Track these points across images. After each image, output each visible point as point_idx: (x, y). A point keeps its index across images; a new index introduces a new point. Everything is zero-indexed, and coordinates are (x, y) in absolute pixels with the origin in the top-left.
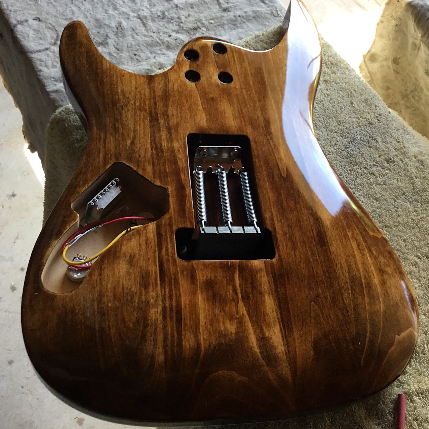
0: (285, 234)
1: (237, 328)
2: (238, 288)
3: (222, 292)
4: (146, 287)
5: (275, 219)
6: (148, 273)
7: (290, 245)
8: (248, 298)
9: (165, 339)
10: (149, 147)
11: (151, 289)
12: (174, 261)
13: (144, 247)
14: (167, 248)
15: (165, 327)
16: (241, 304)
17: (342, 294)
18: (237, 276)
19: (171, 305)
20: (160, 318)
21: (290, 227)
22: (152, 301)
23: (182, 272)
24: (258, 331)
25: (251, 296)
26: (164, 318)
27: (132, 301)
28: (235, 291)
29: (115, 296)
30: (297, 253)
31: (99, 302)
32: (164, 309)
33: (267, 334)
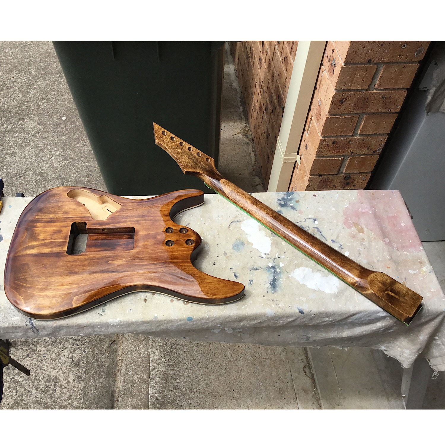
0: (78, 259)
1: (40, 239)
2: (56, 240)
3: (56, 235)
4: (64, 213)
5: (86, 256)
6: (69, 214)
7: (72, 260)
8: (51, 243)
9: (43, 218)
10: (128, 214)
11: (62, 214)
12: (73, 221)
13: (80, 213)
14: (79, 219)
15: (47, 218)
16: (50, 241)
17: (45, 277)
18: (62, 240)
19: (55, 220)
20: (51, 217)
21: (81, 261)
22: (57, 215)
23: (67, 224)
24: (37, 245)
25: (52, 244)
26: (50, 218)
27: (58, 210)
28: (55, 239)
29: (62, 205)
30: (67, 263)
31: (61, 202)
32: (54, 218)
33: (35, 248)
